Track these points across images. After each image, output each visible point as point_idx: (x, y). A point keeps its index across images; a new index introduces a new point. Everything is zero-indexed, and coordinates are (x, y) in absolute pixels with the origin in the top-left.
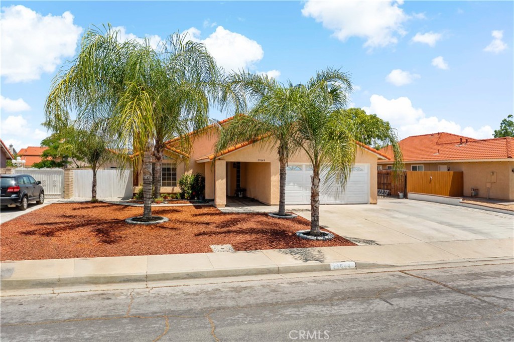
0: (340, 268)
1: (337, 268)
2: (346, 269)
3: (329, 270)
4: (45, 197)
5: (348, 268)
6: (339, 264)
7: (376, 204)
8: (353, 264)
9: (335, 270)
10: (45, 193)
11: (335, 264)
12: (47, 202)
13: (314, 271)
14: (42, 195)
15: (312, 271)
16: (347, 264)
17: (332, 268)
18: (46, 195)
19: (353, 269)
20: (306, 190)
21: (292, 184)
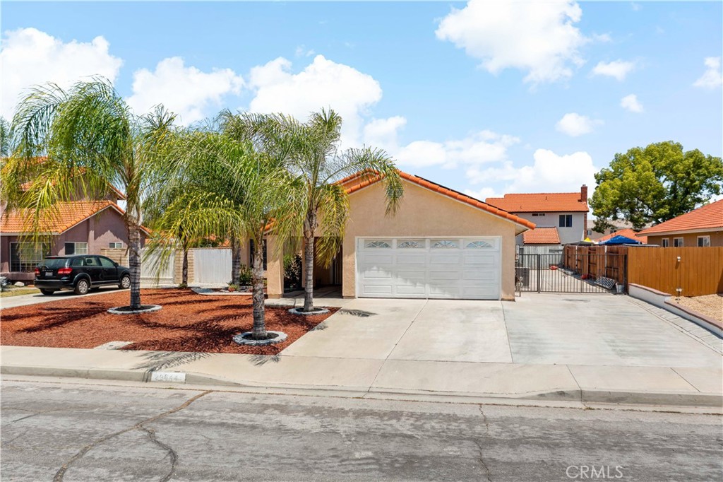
0: (164, 380)
3: (149, 380)
5: (174, 380)
6: (164, 374)
7: (513, 300)
8: (182, 377)
9: (157, 381)
11: (159, 374)
13: (130, 380)
15: (127, 380)
17: (153, 378)
19: (182, 383)
20: (397, 277)
21: (375, 268)
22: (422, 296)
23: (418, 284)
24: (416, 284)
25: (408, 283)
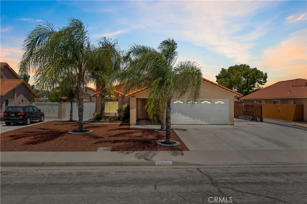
0: (162, 164)
1: (160, 164)
2: (166, 165)
3: (155, 165)
4: (45, 118)
5: (167, 164)
6: (161, 162)
7: (233, 125)
8: (171, 162)
9: (158, 165)
10: (45, 116)
11: (159, 162)
12: (46, 120)
13: (145, 165)
14: (43, 117)
15: (143, 166)
16: (167, 162)
17: (156, 164)
18: (46, 117)
19: (171, 165)
20: (187, 116)
21: (177, 112)
22: (197, 123)
23: (195, 119)
24: (194, 119)
25: (191, 119)
